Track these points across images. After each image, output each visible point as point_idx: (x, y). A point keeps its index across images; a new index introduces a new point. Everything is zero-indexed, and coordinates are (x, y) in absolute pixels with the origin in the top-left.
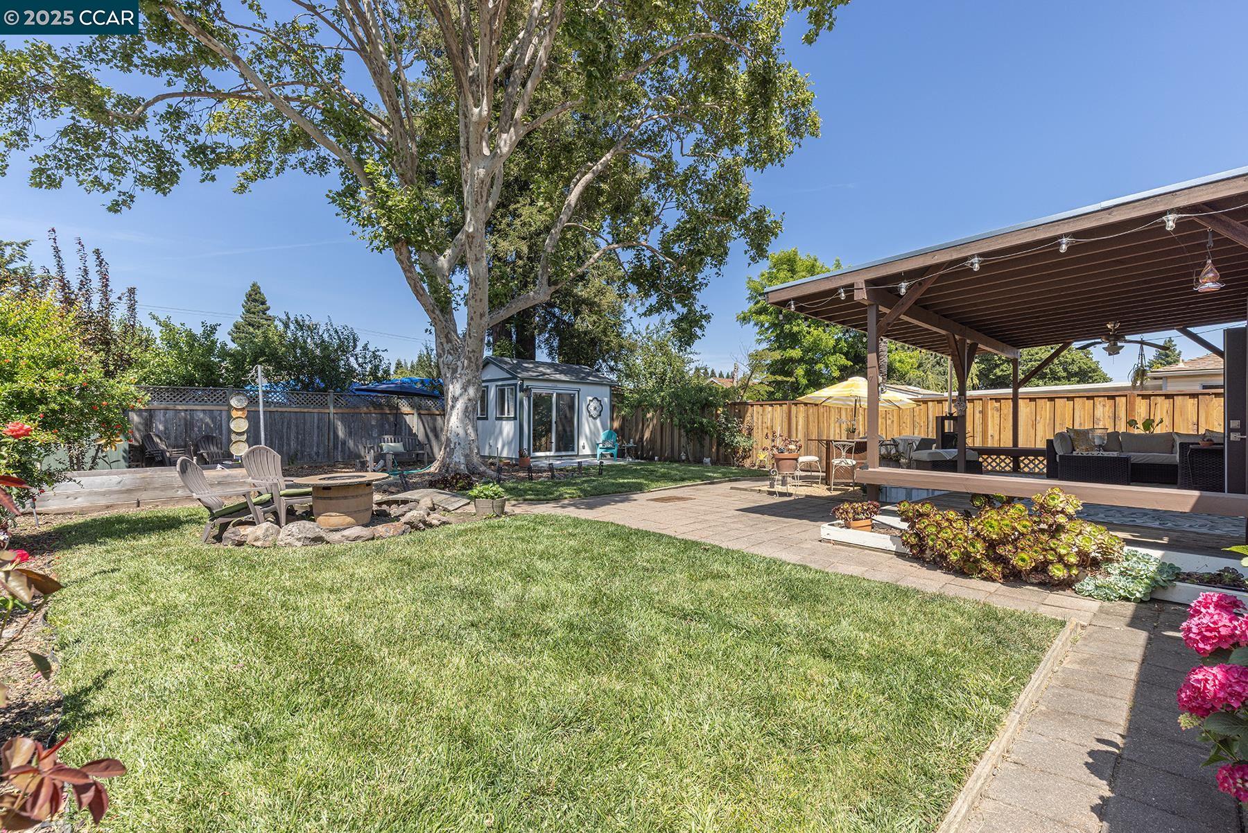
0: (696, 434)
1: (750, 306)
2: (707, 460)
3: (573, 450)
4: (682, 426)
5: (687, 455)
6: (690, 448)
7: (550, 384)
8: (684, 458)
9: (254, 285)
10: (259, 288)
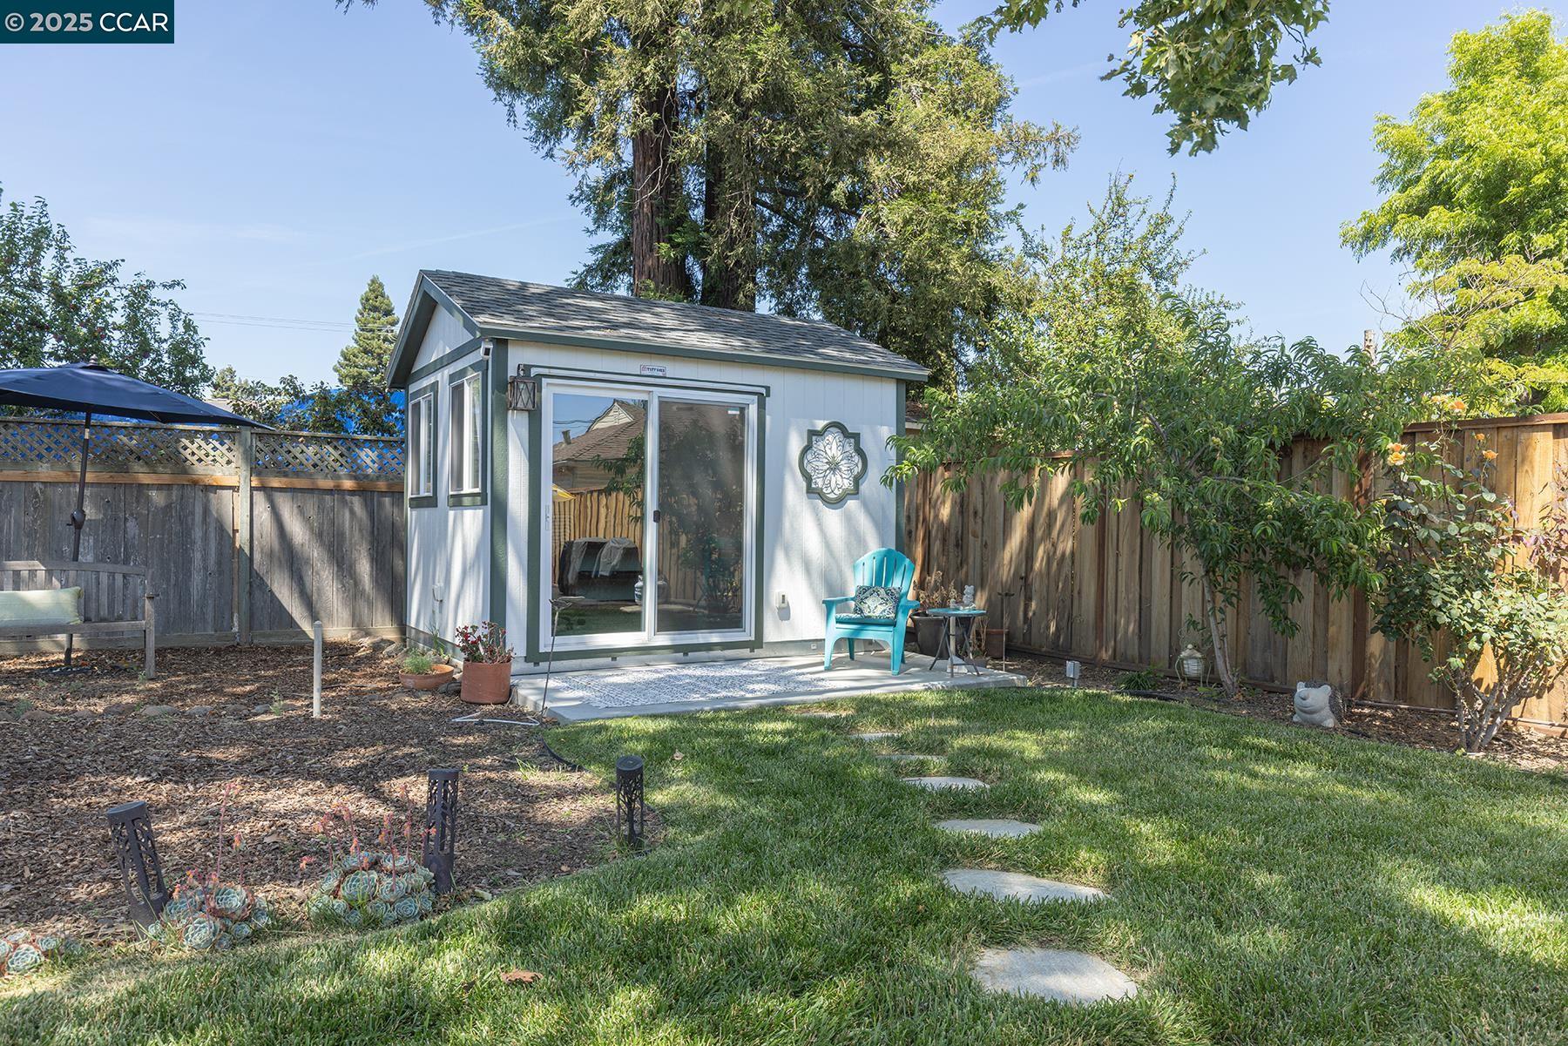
0: (1255, 566)
1: (1393, 196)
2: (1315, 697)
3: (736, 622)
4: (1185, 529)
5: (1209, 660)
6: (1221, 628)
7: (632, 365)
8: (1193, 667)
9: (373, 281)
10: (381, 285)
